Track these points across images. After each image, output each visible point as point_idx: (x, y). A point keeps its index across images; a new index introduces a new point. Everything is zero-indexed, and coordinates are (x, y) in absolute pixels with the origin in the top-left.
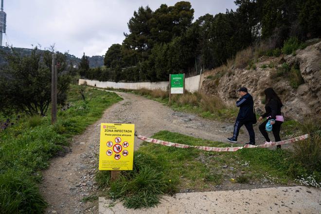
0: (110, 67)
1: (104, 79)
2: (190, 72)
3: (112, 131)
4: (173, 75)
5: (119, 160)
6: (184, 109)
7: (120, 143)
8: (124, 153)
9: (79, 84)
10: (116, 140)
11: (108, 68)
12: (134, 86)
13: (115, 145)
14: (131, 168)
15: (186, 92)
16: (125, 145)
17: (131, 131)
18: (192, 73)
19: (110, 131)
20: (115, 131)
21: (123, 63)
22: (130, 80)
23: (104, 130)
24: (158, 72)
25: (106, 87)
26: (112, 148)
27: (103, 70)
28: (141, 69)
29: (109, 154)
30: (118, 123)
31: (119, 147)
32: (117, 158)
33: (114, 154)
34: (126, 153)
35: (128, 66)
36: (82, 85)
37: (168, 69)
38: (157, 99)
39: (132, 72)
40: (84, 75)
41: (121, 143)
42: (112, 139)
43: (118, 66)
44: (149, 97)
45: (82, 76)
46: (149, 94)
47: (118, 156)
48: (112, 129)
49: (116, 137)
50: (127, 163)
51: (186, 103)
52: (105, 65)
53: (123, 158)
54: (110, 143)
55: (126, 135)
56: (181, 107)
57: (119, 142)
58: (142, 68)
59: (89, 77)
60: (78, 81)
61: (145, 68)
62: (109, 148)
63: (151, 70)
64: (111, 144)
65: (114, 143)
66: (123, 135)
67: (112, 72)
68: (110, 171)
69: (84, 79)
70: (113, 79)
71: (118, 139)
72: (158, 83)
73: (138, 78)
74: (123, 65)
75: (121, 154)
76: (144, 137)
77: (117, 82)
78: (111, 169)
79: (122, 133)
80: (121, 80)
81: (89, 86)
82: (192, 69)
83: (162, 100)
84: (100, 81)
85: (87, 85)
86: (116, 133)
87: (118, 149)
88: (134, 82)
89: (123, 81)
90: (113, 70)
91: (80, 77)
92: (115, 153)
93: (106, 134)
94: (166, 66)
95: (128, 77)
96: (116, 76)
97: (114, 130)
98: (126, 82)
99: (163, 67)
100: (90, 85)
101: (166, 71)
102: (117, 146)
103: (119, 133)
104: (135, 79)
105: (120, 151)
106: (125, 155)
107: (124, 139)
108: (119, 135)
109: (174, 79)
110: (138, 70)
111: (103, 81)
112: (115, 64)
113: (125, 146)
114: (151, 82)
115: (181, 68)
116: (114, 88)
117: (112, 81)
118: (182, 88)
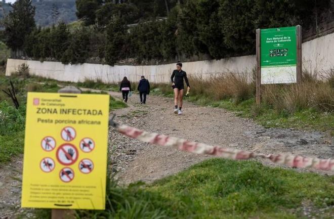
0: (93, 23)
1: (77, 56)
2: (320, 22)
3: (55, 111)
4: (265, 31)
5: (70, 184)
6: (294, 121)
7: (74, 142)
8: (84, 166)
9: (8, 73)
10: (65, 134)
11: (87, 24)
12: (162, 75)
13: (61, 147)
14: (100, 205)
15: (304, 78)
16: (85, 145)
17: (100, 113)
18: (325, 25)
19: (48, 111)
20: (63, 111)
21: (131, 10)
22: (150, 58)
23: (35, 109)
24: (228, 26)
25: (82, 81)
26: (53, 154)
27: (72, 31)
28: (179, 25)
29: (46, 169)
30: (70, 92)
31: (70, 151)
32: (65, 178)
33: (59, 167)
34: (88, 167)
35: (146, 17)
36: (14, 75)
37: (256, 18)
38: (222, 103)
39: (157, 33)
40: (20, 49)
41: (76, 142)
42: (55, 131)
43: (115, 19)
44: (203, 100)
45: (14, 50)
46: (202, 92)
47: (68, 173)
48: (53, 108)
49: (64, 125)
50: (91, 191)
51: (300, 106)
52: (80, 16)
53: (81, 178)
54: (48, 141)
55: (87, 122)
56: (286, 116)
57: (72, 139)
58: (183, 20)
59: (33, 51)
60: (4, 64)
61: (193, 21)
62: (46, 154)
63: (207, 23)
64: (52, 143)
65: (60, 142)
66: (80, 122)
67: (99, 35)
68: (49, 211)
69: (20, 58)
70: (101, 56)
71: (69, 133)
72: (228, 62)
73: (174, 49)
74: (131, 15)
75: (75, 167)
76: (134, 129)
77: (112, 64)
78: (51, 206)
79: (77, 118)
80: (124, 58)
81: (34, 77)
82: (323, 14)
83: (237, 104)
84: (65, 62)
85: (28, 76)
86: (64, 117)
87: (69, 155)
88: (160, 64)
89: (130, 60)
90: (102, 31)
91: (9, 52)
92: (62, 167)
93: (39, 120)
94: (249, 10)
95: (142, 49)
96: (110, 46)
97: (58, 108)
98: (139, 63)
99: (241, 14)
100: (37, 74)
101: (250, 24)
102: (67, 148)
103: (70, 117)
104: (164, 52)
105: (74, 162)
106: (86, 170)
107: (82, 133)
108: (70, 122)
109: (269, 41)
110: (172, 28)
111: (74, 62)
112: (107, 12)
113: (86, 149)
114: (211, 58)
115: (292, 12)
116: (105, 80)
117: (100, 63)
118: (294, 68)
